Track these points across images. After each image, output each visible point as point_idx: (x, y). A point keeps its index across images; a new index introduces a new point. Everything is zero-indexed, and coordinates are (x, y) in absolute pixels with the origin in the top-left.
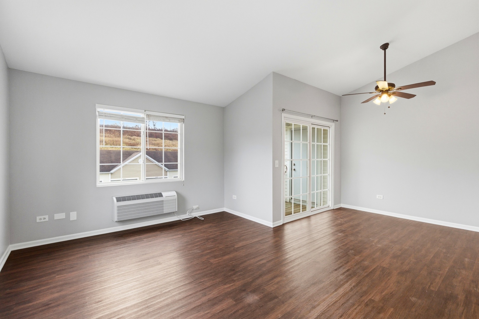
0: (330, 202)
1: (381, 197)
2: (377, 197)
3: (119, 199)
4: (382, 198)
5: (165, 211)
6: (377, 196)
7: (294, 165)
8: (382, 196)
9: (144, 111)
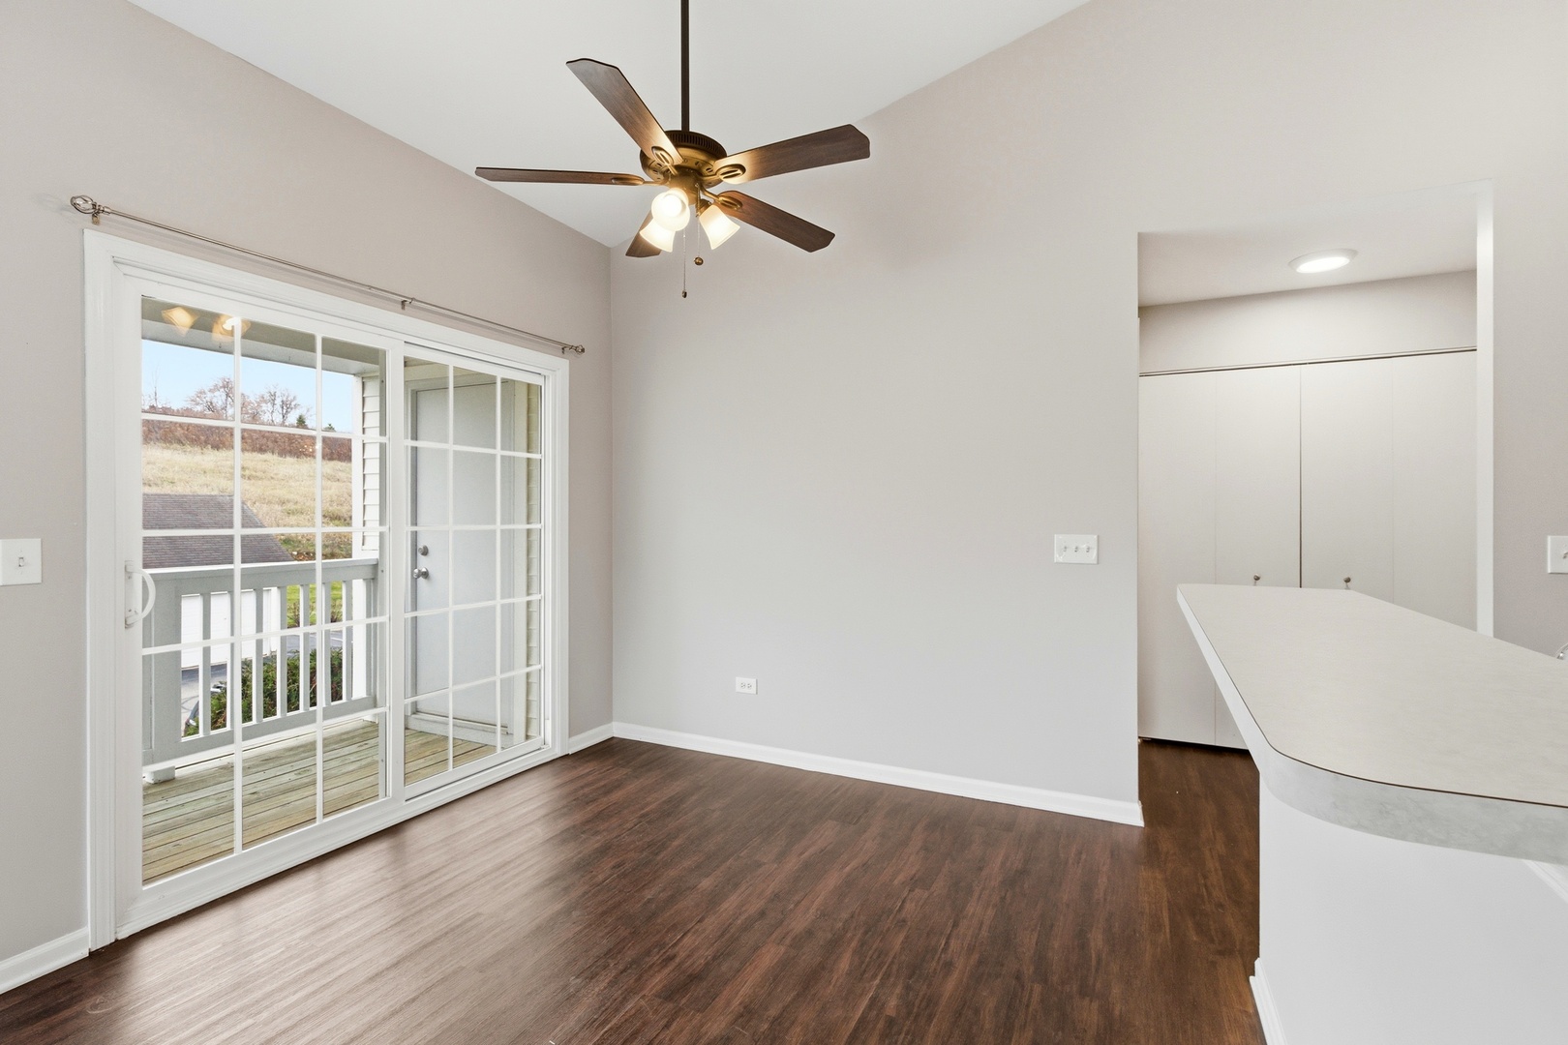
0: (549, 723)
1: (750, 687)
2: (738, 689)
4: (753, 690)
6: (739, 680)
7: (425, 552)
8: (753, 682)
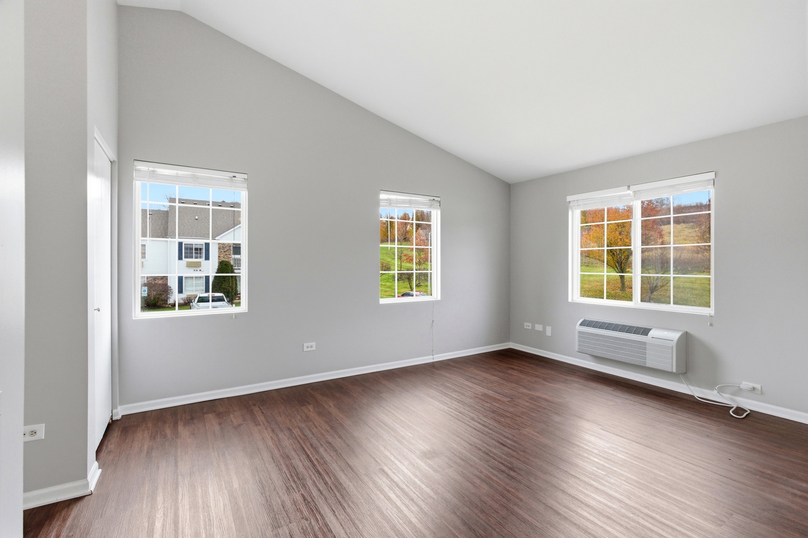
3: (585, 323)
5: (649, 364)
9: (626, 187)
